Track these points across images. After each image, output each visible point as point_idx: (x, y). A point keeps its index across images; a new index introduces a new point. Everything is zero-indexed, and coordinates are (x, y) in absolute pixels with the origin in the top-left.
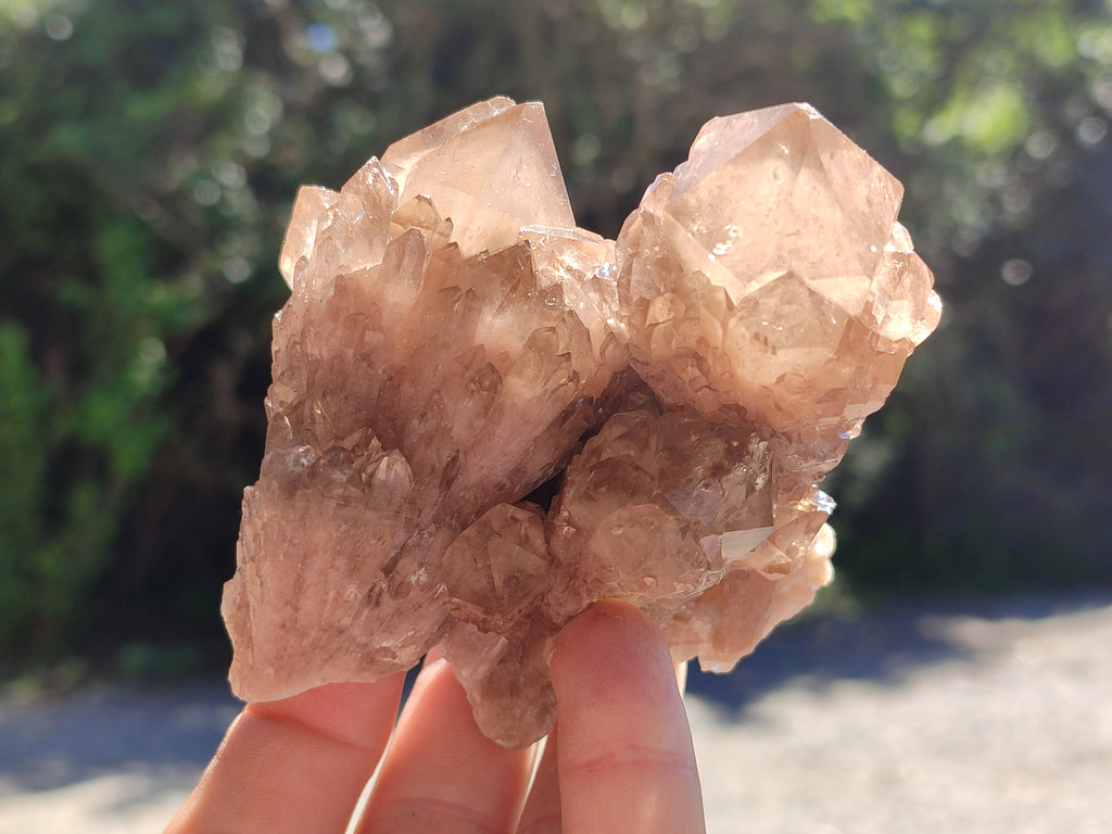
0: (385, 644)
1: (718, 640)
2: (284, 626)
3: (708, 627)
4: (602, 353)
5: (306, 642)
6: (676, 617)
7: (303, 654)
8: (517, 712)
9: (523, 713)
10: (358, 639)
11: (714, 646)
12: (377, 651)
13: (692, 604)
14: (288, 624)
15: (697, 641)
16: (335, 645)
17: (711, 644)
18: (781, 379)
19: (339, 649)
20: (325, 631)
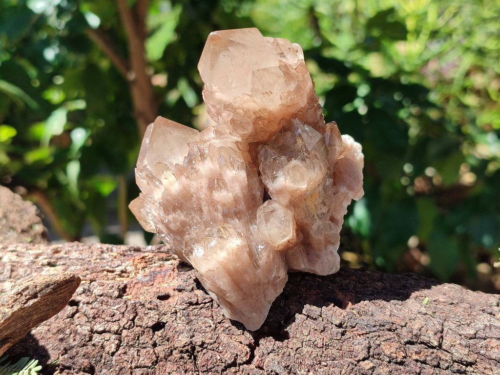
0: (273, 276)
1: (350, 188)
2: (244, 298)
3: (345, 188)
4: (239, 149)
5: (254, 297)
6: (335, 194)
7: (257, 301)
8: (326, 261)
9: (328, 259)
10: (265, 282)
11: (352, 191)
12: (274, 281)
13: (334, 187)
14: (244, 296)
15: (347, 194)
16: (262, 291)
17: (351, 191)
18: (281, 98)
19: (264, 291)
20: (255, 288)
